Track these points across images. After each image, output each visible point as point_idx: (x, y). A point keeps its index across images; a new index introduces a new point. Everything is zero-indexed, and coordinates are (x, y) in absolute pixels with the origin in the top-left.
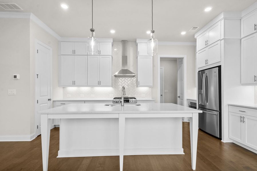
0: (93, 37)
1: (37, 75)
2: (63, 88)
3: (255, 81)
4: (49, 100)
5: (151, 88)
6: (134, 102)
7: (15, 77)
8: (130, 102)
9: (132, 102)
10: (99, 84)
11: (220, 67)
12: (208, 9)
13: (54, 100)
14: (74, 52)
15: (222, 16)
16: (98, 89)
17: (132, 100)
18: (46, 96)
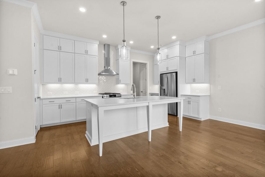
0: (124, 47)
1: (35, 71)
3: (193, 82)
4: (38, 98)
10: (87, 81)
11: (176, 73)
12: (174, 37)
14: (59, 48)
15: (178, 43)
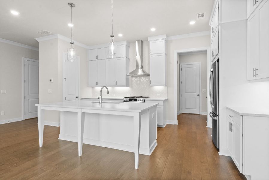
1: (65, 78)
2: (93, 88)
3: (254, 77)
4: (77, 97)
5: (167, 87)
6: (141, 101)
7: (51, 80)
8: (138, 101)
9: (139, 101)
10: (116, 84)
13: (83, 97)
14: (97, 57)
16: (118, 89)
17: (139, 99)
18: (75, 94)
